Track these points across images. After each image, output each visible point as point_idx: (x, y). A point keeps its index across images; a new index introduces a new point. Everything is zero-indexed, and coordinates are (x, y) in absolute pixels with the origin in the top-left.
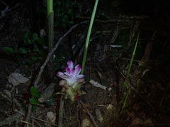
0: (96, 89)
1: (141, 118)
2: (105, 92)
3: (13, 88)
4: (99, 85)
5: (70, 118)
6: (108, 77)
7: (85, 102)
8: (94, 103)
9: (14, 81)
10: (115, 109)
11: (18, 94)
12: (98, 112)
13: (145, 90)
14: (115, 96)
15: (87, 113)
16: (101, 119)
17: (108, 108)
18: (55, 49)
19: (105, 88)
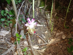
0: (39, 27)
1: (59, 32)
2: (43, 27)
3: (4, 38)
4: (40, 25)
5: (33, 41)
6: (42, 21)
7: (37, 33)
8: (40, 33)
9: (3, 34)
10: (48, 32)
11: (7, 39)
12: (43, 35)
13: (57, 22)
14: (47, 27)
15: (39, 37)
16: (45, 37)
17: (46, 33)
18: (19, 15)
19: (42, 26)
